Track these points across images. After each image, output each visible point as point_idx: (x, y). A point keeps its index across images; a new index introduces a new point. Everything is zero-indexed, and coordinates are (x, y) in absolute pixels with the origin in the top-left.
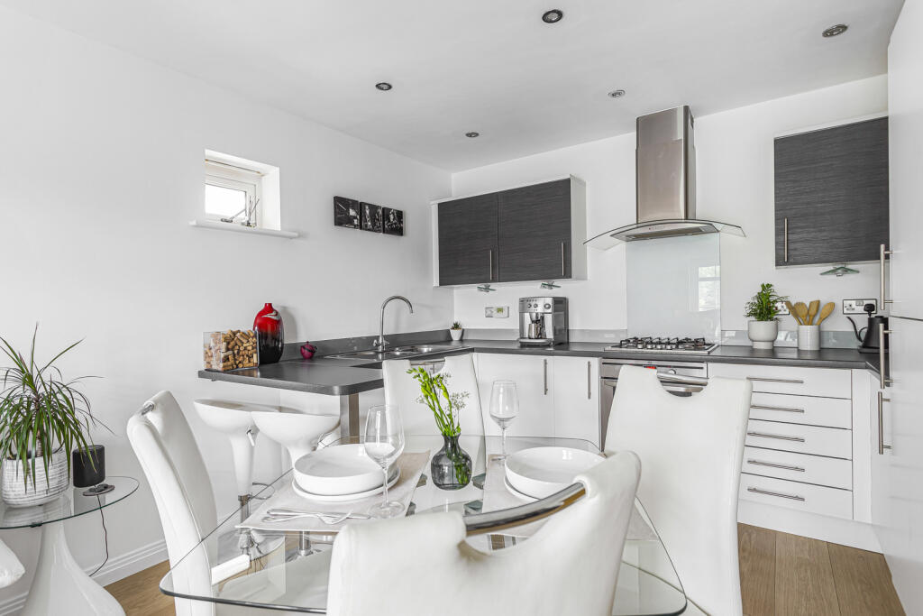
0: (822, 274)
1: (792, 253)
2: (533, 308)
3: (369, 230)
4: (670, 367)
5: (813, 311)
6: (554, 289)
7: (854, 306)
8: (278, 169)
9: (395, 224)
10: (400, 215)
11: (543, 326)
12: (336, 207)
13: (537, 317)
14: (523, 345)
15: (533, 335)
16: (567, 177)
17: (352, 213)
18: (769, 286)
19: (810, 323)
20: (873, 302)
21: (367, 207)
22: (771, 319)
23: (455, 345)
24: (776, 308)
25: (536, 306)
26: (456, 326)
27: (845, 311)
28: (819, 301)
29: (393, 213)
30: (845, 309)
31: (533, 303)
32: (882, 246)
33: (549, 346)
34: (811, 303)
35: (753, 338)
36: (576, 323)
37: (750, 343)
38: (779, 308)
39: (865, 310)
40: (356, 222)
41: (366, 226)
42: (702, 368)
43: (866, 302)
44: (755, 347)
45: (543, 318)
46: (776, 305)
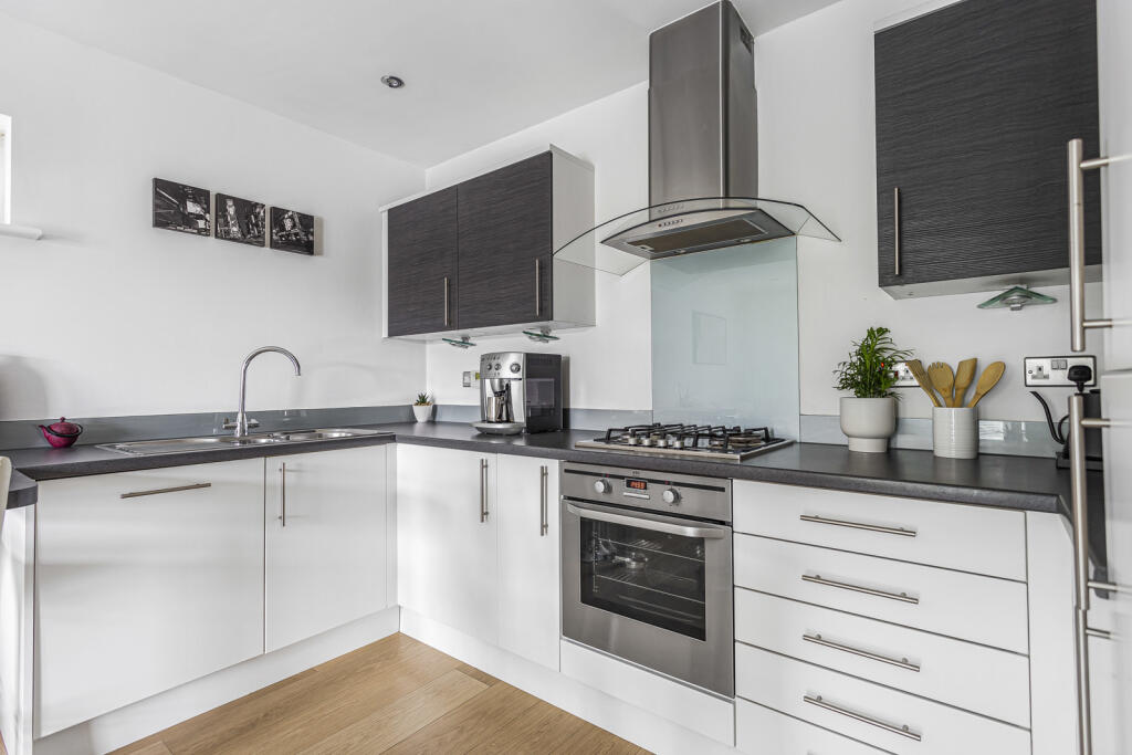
0: (980, 307)
1: (909, 258)
2: (493, 370)
3: (234, 240)
4: (669, 483)
5: (963, 381)
6: (552, 342)
7: (1047, 369)
8: (9, 118)
9: (296, 234)
10: (307, 222)
11: (508, 402)
12: (157, 195)
13: (501, 386)
14: (486, 434)
15: (493, 415)
16: (548, 149)
17: (192, 208)
18: (882, 331)
19: (958, 402)
20: (1089, 362)
21: (230, 203)
22: (881, 394)
23: (418, 430)
24: (896, 373)
25: (498, 367)
26: (422, 400)
27: (1030, 381)
28: (976, 360)
29: (291, 218)
30: (1029, 377)
31: (494, 363)
32: (1074, 147)
33: (518, 435)
34: (961, 363)
35: (849, 431)
36: (581, 398)
37: (843, 440)
38: (902, 374)
39: (1070, 378)
40: (201, 224)
41: (227, 233)
42: (723, 490)
43: (1072, 362)
44: (852, 448)
45: (508, 387)
46: (895, 368)
